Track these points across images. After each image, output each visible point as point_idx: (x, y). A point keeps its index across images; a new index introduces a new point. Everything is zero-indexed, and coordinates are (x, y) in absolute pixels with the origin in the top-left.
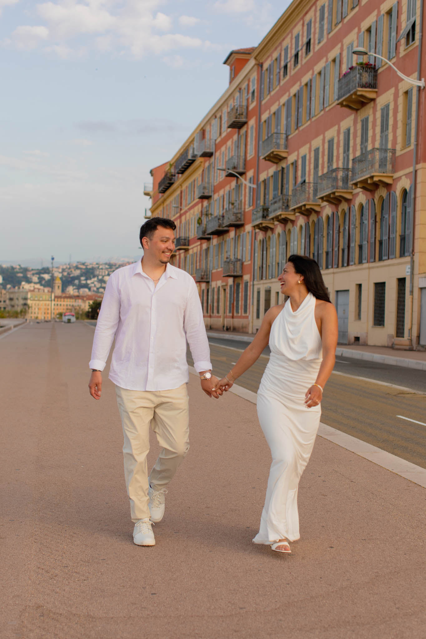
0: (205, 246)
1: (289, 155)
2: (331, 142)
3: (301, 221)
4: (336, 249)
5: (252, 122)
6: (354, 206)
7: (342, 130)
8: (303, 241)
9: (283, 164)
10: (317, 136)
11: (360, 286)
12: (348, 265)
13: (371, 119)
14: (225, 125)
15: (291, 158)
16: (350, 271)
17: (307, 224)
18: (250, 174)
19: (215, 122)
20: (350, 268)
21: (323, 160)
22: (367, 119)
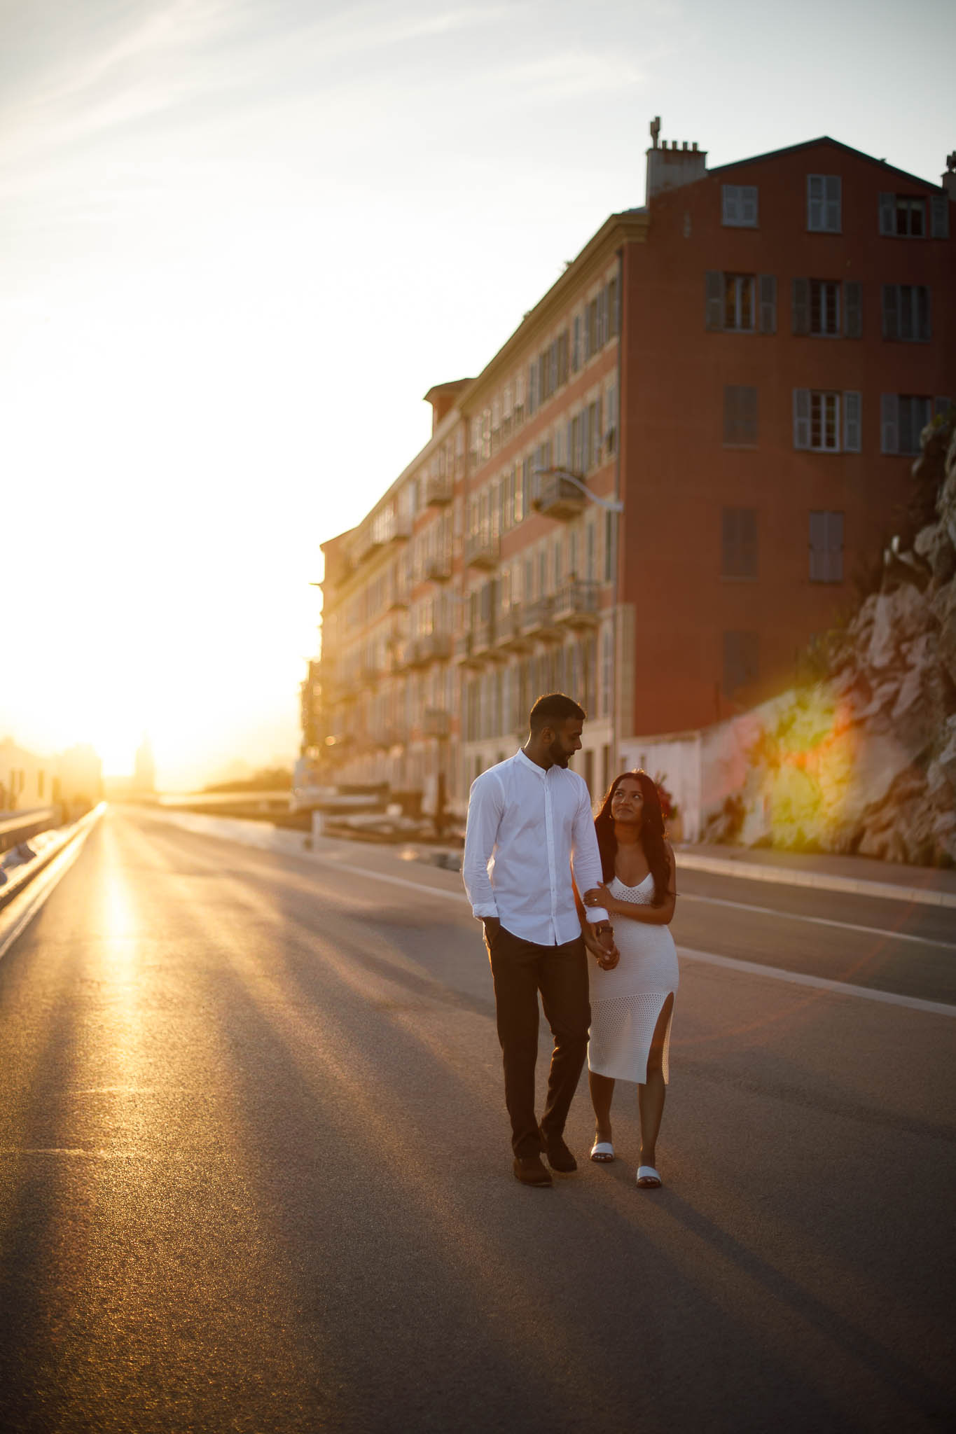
0: (400, 683)
1: (501, 562)
2: (542, 556)
5: (458, 502)
6: (564, 649)
7: (554, 544)
9: (496, 576)
10: (528, 544)
13: (578, 538)
14: (425, 499)
17: (520, 665)
18: (457, 580)
19: (410, 489)
22: (575, 535)
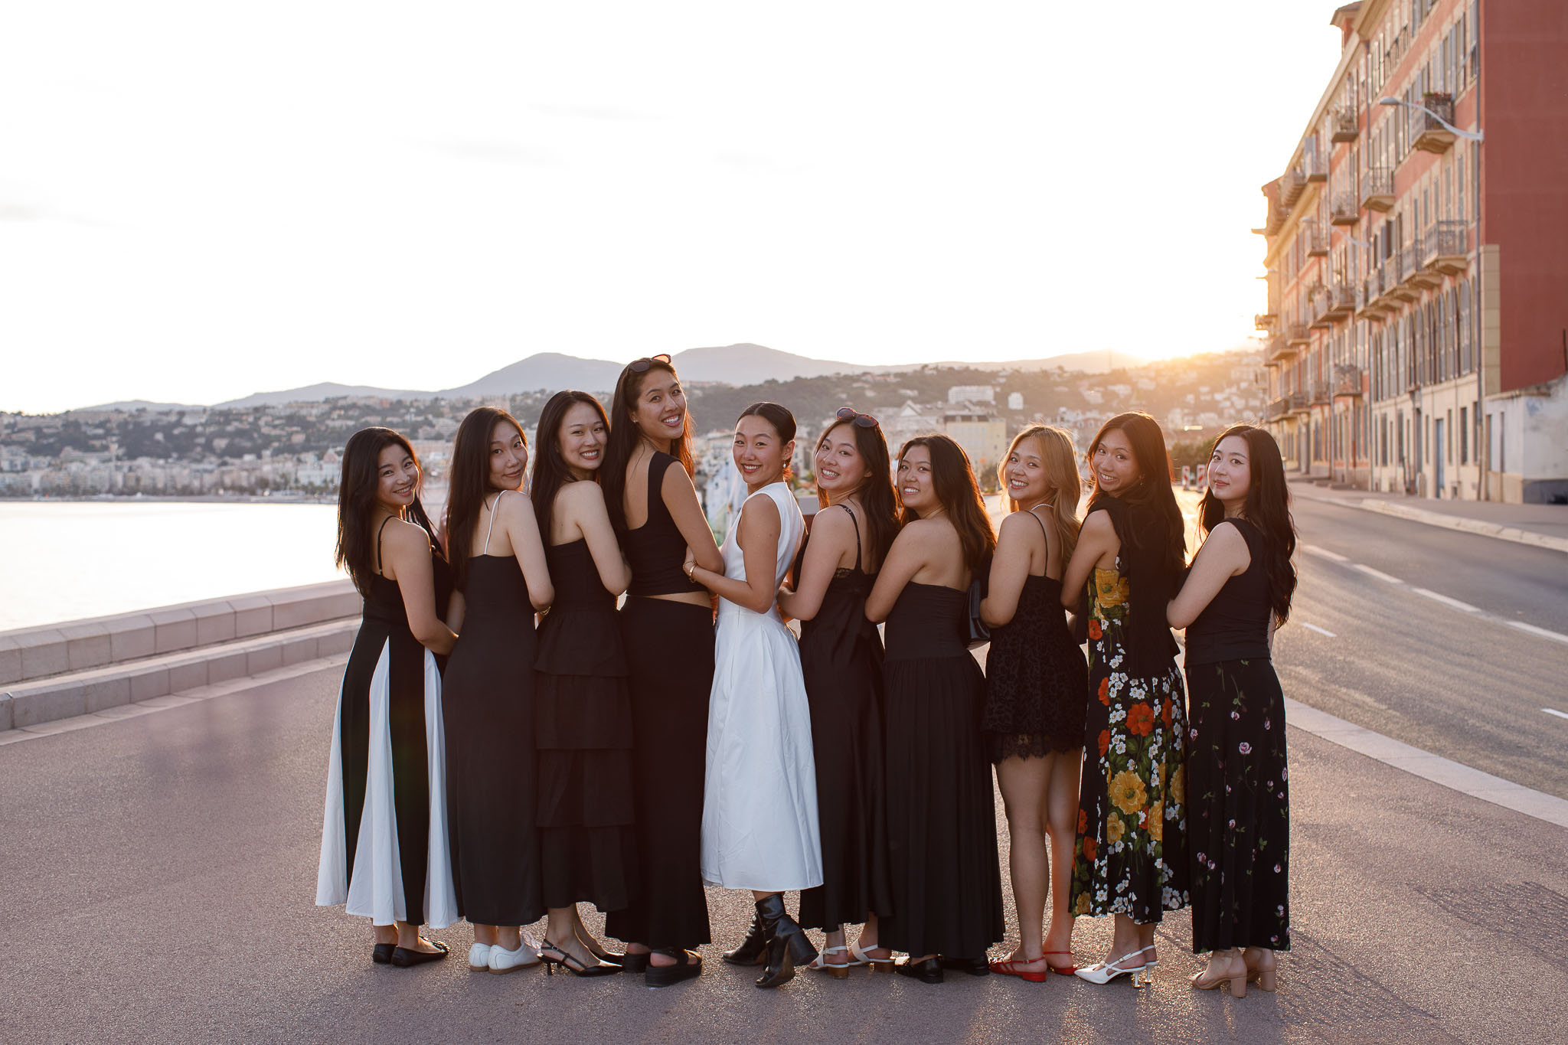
1: (1395, 201)
2: (1426, 192)
3: (1407, 310)
4: (1432, 357)
5: (1363, 136)
6: (1443, 295)
7: (1433, 180)
8: (1408, 342)
9: (1392, 217)
10: (1415, 180)
11: (1450, 411)
12: (1441, 382)
13: (1452, 172)
15: (1397, 208)
16: (1442, 390)
17: (1411, 314)
18: (1363, 223)
20: (1445, 385)
21: (1421, 218)
22: (1449, 169)
